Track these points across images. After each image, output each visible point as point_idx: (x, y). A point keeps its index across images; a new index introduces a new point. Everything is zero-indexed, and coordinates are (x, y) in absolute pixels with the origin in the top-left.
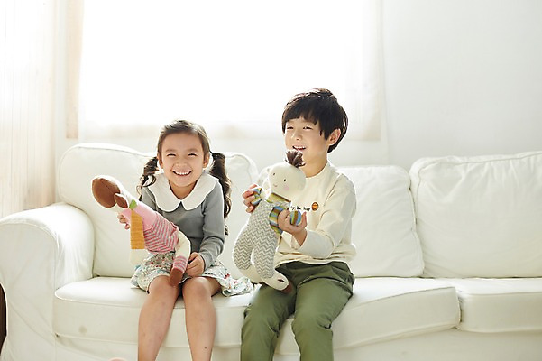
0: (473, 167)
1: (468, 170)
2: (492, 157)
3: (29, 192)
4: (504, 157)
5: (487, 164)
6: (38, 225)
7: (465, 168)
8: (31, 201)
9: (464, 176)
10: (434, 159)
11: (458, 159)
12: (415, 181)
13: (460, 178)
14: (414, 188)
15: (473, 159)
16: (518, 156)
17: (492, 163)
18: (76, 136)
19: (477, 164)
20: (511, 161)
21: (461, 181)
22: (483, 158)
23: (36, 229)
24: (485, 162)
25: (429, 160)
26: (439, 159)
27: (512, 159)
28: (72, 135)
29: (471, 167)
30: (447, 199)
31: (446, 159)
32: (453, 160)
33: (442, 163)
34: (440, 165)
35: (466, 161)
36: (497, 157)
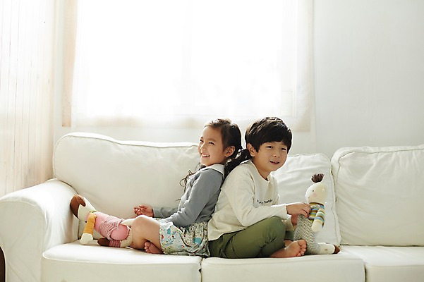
0: (383, 155)
1: (379, 158)
3: (29, 171)
4: (408, 148)
5: (394, 154)
7: (376, 157)
8: (31, 180)
9: (375, 162)
10: (352, 149)
11: (371, 149)
12: (336, 166)
13: (372, 165)
14: (335, 173)
15: (383, 149)
16: (420, 147)
17: (398, 153)
18: (70, 125)
19: (386, 154)
20: (414, 152)
21: (373, 167)
22: (391, 149)
24: (393, 152)
25: (348, 149)
26: (356, 148)
27: (415, 150)
28: (66, 124)
29: (381, 156)
30: (361, 182)
31: (361, 149)
32: (366, 150)
33: (358, 152)
34: (356, 154)
35: (378, 151)
36: (402, 148)
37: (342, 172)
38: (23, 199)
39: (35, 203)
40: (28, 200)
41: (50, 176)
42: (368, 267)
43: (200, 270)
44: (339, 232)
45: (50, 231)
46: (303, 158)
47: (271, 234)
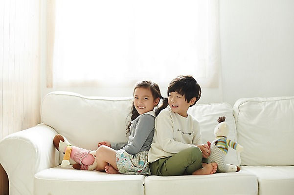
1: (266, 106)
2: (280, 98)
3: (25, 118)
4: (287, 98)
5: (277, 102)
6: (26, 140)
7: (265, 104)
8: (26, 124)
9: (263, 108)
10: (248, 99)
11: (261, 99)
12: (237, 111)
13: (262, 110)
14: (236, 116)
15: (269, 99)
17: (280, 101)
18: (52, 86)
19: (271, 102)
20: (290, 100)
21: (262, 112)
22: (275, 99)
23: (23, 142)
24: (276, 101)
25: (245, 99)
26: (250, 99)
27: (292, 99)
28: (49, 86)
29: (268, 104)
30: (254, 122)
31: (254, 99)
32: (257, 100)
33: (251, 101)
34: (251, 102)
35: (265, 100)
36: (283, 98)
37: (241, 116)
38: (20, 138)
39: (29, 140)
40: (24, 139)
41: (39, 122)
42: (260, 181)
43: (144, 185)
44: (239, 157)
45: (40, 159)
46: (213, 106)
47: (193, 158)
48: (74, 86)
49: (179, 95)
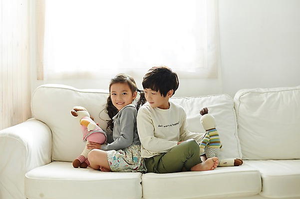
0: (272, 94)
1: (268, 97)
2: (282, 89)
3: (14, 113)
4: (290, 88)
5: (279, 93)
7: (266, 95)
8: (16, 119)
9: (265, 100)
10: (249, 90)
11: (262, 90)
12: (238, 103)
13: (263, 102)
14: (237, 108)
15: (271, 90)
16: (298, 87)
17: (282, 92)
18: (43, 79)
20: (293, 91)
22: (277, 89)
24: (278, 92)
25: (245, 91)
26: (251, 90)
27: (294, 89)
28: (40, 78)
29: (270, 95)
30: (256, 114)
31: (255, 90)
32: (259, 91)
33: (253, 92)
34: (252, 94)
35: (267, 91)
36: (285, 88)
37: (242, 108)
38: (9, 135)
39: (19, 137)
40: (14, 136)
41: (29, 116)
42: (264, 176)
43: (141, 183)
44: (240, 151)
45: (30, 158)
46: (213, 98)
47: (190, 152)
48: (66, 78)
49: (153, 92)
